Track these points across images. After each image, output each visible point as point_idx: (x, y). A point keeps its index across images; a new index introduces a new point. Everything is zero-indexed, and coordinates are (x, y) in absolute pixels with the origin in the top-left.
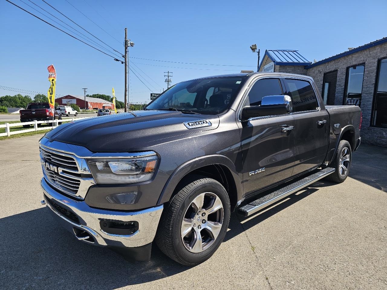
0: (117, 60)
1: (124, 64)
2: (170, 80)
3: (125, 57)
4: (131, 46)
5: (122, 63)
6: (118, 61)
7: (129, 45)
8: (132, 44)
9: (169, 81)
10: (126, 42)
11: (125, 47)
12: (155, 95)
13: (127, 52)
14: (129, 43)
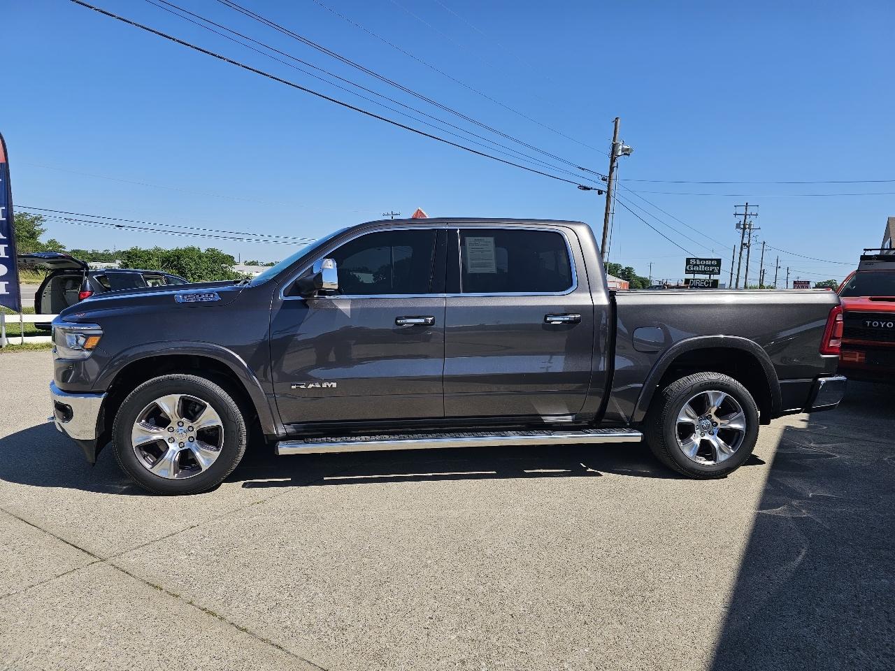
0: (585, 188)
1: (605, 195)
2: (750, 225)
3: (608, 180)
4: (625, 154)
5: (600, 192)
6: (589, 189)
7: (620, 153)
8: (628, 149)
9: (747, 226)
10: (614, 147)
11: (612, 158)
12: (698, 261)
13: (615, 169)
14: (620, 148)
